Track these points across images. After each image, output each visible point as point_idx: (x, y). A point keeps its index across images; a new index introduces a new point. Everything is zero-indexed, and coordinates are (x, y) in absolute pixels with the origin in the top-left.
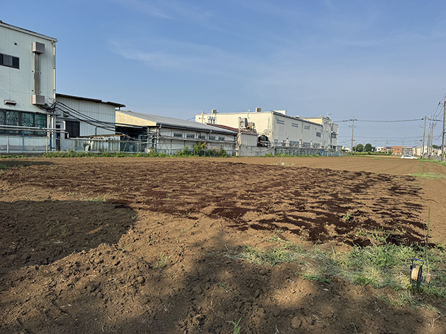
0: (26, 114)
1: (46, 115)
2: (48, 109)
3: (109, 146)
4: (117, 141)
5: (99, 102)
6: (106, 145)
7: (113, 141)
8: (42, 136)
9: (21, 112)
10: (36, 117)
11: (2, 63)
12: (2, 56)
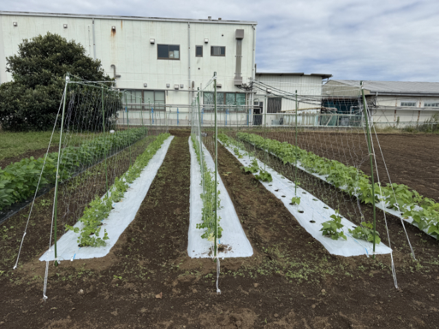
0: (230, 95)
1: (245, 93)
2: (247, 88)
3: (303, 120)
4: (313, 115)
5: (302, 75)
6: (300, 119)
7: (308, 115)
8: (241, 112)
9: (225, 93)
10: (238, 96)
11: (212, 54)
12: (212, 48)
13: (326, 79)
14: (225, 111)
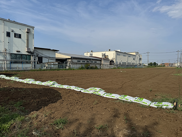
0: (24, 55)
2: (31, 53)
3: (54, 66)
4: (57, 64)
8: (29, 63)
10: (27, 56)
11: (15, 37)
12: (15, 34)
13: (56, 52)
14: (22, 63)
